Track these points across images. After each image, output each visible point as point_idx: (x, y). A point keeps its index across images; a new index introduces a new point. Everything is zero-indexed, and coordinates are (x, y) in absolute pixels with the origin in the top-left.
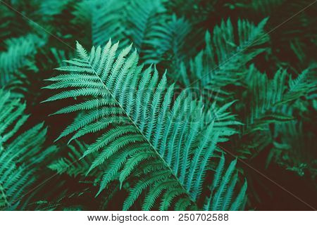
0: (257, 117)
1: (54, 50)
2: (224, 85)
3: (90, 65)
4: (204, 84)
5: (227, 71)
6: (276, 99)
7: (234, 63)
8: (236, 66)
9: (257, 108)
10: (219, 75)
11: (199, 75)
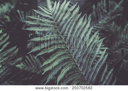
0: (116, 46)
1: (18, 11)
5: (102, 24)
7: (106, 20)
10: (98, 26)
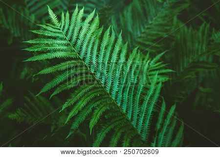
0: (185, 66)
2: (154, 38)
3: (61, 31)
4: (136, 37)
5: (156, 25)
6: (202, 49)
7: (161, 18)
8: (164, 20)
9: (185, 57)
10: (148, 28)
11: (130, 29)
